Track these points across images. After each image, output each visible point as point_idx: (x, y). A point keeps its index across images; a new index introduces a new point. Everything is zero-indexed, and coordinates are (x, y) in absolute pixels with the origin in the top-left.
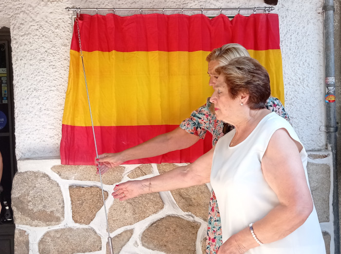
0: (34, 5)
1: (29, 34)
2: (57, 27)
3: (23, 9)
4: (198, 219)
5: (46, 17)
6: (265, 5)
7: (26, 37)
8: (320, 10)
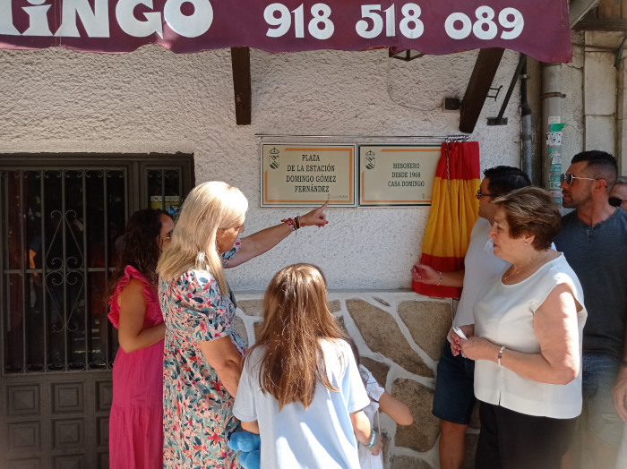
0: (220, 131)
1: (215, 161)
2: (244, 154)
3: (209, 135)
4: (388, 361)
5: (233, 143)
6: (459, 133)
7: (211, 164)
8: (517, 139)
